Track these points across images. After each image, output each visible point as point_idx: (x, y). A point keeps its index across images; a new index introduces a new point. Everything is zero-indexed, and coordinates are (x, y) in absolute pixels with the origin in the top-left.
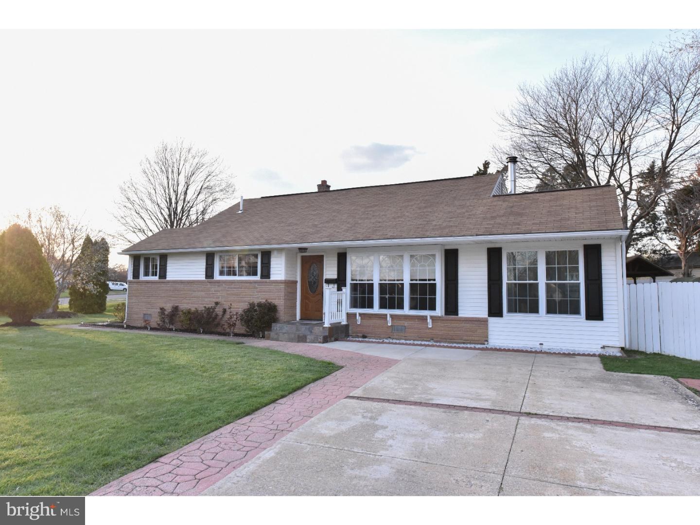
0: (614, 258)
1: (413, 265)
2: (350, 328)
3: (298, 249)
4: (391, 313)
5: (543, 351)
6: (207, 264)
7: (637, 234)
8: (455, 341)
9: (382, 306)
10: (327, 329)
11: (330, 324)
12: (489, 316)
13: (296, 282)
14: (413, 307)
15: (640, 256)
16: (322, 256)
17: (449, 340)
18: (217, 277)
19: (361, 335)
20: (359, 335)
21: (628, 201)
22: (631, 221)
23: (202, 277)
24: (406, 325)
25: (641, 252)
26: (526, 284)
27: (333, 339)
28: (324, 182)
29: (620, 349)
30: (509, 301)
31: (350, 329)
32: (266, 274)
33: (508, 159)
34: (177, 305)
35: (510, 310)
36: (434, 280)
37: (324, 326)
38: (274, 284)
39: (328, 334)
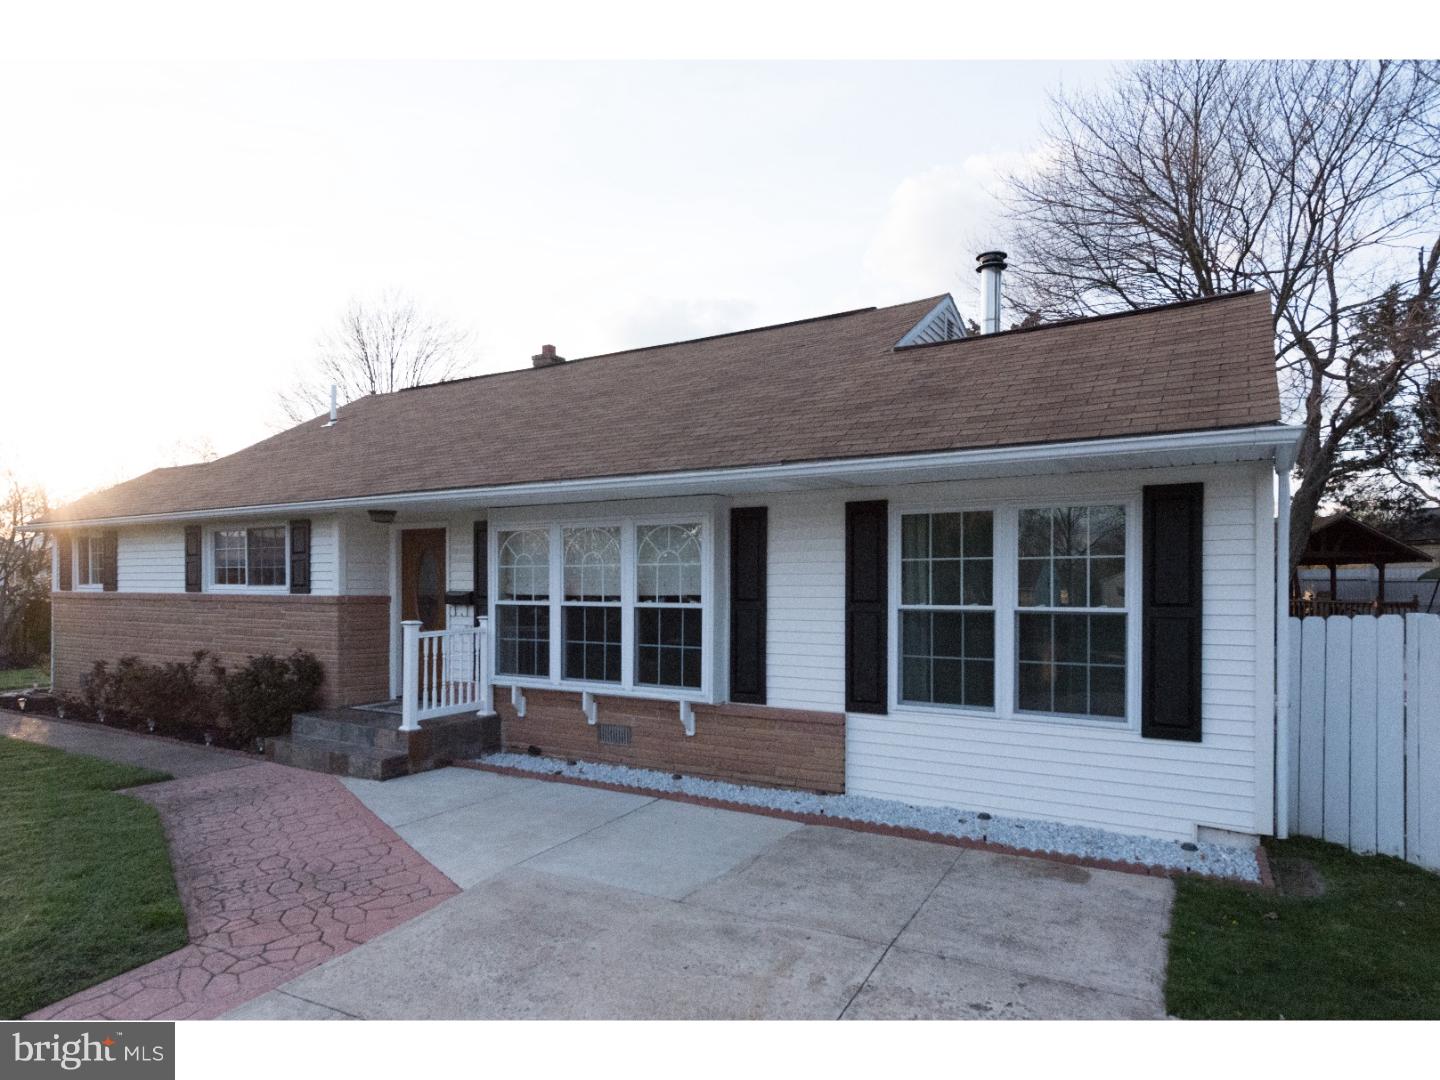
0: (1247, 532)
1: (644, 555)
2: (504, 725)
3: (367, 514)
4: (591, 691)
5: (990, 840)
6: (188, 554)
7: (1343, 463)
8: (752, 777)
9: (572, 670)
10: (407, 737)
11: (420, 723)
12: (849, 708)
13: (386, 600)
14: (645, 676)
15: (1348, 514)
16: (443, 531)
17: (739, 775)
18: (211, 587)
19: (528, 746)
20: (522, 745)
21: (1325, 380)
22: (1330, 429)
23: (178, 586)
24: (632, 723)
25: (1350, 506)
26: (956, 615)
27: (430, 763)
28: (549, 350)
29: (1258, 841)
30: (906, 666)
31: (503, 728)
32: (302, 583)
33: (982, 259)
34: (135, 654)
35: (909, 695)
36: (697, 599)
37: (401, 728)
38: (316, 608)
39: (406, 752)
